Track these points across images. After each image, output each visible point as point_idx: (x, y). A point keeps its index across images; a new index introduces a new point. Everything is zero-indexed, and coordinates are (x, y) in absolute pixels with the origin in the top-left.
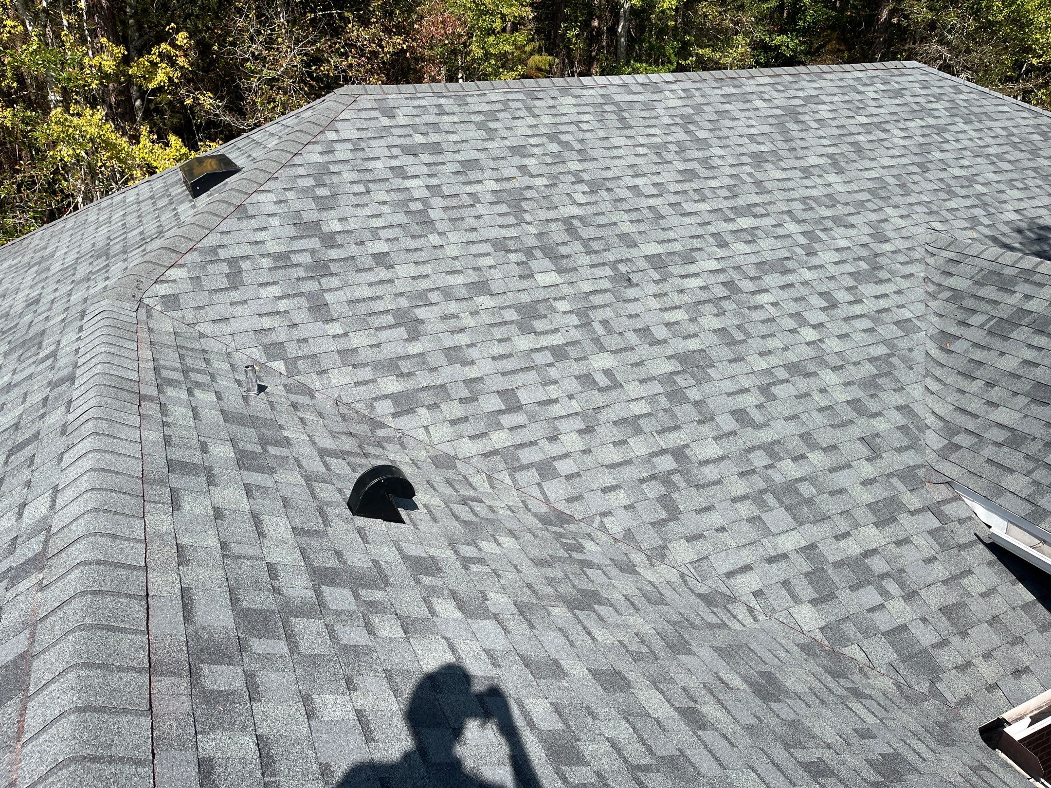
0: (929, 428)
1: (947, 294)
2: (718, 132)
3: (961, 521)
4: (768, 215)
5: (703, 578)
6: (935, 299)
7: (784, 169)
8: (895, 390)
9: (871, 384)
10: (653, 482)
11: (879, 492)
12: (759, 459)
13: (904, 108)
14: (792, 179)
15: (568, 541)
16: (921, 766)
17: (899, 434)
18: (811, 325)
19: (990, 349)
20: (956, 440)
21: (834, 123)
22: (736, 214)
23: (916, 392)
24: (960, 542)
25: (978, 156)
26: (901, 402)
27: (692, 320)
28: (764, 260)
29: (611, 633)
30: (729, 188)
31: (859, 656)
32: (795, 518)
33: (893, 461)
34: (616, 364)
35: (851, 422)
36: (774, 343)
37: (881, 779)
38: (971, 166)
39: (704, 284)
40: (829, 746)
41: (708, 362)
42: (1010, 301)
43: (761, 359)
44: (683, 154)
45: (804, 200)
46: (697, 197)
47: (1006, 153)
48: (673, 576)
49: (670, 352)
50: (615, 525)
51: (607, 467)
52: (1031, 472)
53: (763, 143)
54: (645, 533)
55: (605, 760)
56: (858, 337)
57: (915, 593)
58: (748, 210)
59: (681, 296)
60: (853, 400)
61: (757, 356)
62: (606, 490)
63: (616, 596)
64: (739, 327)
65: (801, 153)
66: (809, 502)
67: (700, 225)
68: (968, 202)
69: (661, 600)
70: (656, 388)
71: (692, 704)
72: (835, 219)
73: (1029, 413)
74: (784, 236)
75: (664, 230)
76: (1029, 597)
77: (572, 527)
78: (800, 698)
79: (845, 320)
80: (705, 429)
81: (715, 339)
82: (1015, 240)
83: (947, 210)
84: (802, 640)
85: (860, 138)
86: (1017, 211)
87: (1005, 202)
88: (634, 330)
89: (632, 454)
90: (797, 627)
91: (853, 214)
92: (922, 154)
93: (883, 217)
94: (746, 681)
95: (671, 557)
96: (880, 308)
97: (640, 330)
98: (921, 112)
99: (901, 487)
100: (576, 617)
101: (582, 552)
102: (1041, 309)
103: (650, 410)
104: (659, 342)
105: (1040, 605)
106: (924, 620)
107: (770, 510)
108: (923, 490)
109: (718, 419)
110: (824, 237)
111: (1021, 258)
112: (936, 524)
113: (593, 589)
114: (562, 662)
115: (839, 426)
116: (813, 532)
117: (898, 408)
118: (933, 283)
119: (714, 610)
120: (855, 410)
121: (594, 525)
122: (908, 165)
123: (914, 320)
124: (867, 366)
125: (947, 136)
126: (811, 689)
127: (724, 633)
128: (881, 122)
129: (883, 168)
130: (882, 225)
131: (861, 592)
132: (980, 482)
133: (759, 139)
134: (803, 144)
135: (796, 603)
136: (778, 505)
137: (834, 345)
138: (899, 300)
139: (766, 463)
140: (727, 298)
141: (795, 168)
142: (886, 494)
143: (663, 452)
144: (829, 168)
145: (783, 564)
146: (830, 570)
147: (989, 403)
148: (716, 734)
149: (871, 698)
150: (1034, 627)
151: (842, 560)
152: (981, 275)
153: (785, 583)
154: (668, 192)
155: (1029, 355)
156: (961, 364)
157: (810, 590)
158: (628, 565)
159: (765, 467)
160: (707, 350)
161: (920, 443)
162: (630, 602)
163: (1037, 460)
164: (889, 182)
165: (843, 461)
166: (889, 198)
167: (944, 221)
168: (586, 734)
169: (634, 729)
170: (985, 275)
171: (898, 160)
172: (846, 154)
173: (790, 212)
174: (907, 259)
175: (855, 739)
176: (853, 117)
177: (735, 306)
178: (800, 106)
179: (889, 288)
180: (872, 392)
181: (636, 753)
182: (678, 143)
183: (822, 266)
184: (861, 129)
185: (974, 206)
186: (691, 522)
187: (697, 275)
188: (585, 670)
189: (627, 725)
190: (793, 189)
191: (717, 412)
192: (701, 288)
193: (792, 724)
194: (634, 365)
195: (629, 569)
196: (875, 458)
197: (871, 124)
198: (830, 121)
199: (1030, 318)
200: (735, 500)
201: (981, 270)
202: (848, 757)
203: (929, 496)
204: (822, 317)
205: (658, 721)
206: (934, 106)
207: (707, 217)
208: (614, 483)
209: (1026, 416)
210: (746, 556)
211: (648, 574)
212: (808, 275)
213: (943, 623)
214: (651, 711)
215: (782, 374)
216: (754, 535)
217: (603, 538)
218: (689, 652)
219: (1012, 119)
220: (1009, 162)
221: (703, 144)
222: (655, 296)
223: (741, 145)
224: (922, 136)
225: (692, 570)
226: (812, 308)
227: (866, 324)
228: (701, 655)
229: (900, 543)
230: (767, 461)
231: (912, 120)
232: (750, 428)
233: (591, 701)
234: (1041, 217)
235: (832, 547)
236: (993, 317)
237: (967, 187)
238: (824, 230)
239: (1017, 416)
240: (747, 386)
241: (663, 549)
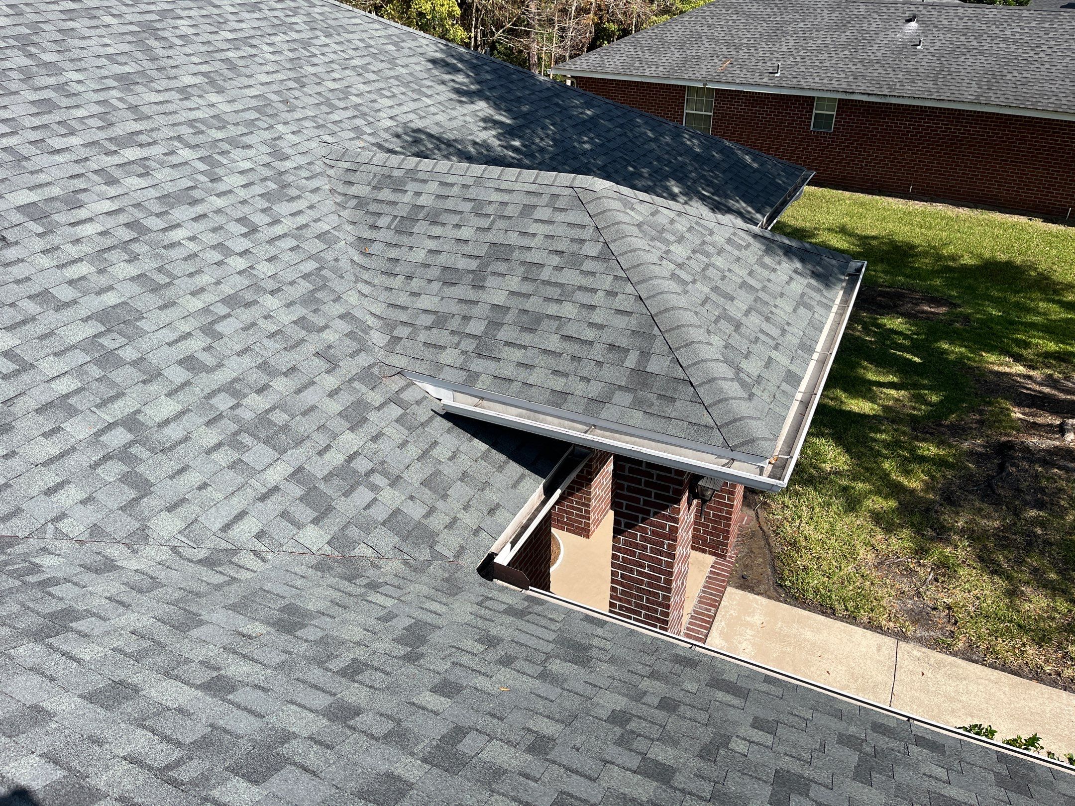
0: (372, 328)
1: (353, 202)
2: (68, 54)
3: (418, 403)
4: (155, 143)
5: (198, 542)
6: (345, 208)
7: (158, 91)
8: (334, 301)
9: (310, 300)
10: (109, 463)
11: (346, 398)
12: (223, 402)
13: (265, 23)
14: (171, 102)
15: (16, 566)
16: (438, 621)
17: (348, 341)
18: (237, 254)
19: (401, 246)
20: (396, 333)
21: (199, 39)
22: (117, 145)
23: (352, 298)
24: (422, 421)
25: (346, 68)
26: (342, 311)
27: (101, 271)
28: (166, 192)
29: (101, 644)
30: (101, 116)
31: (368, 552)
32: (275, 449)
33: (351, 367)
34: (18, 342)
35: (303, 340)
36: (204, 279)
37: (409, 649)
38: (342, 79)
39: (103, 229)
40: (359, 644)
41: (134, 315)
42: (405, 200)
43: (194, 299)
44: (31, 82)
45: (191, 123)
46: (64, 131)
47: (369, 64)
48: (164, 554)
49: (84, 313)
50: (73, 527)
51: (44, 464)
52: (458, 344)
53: (126, 64)
54: (115, 522)
55: (125, 781)
56: (287, 257)
57: (399, 478)
58: (130, 139)
59: (78, 247)
60: (299, 319)
61: (190, 297)
62: (50, 492)
63: (96, 603)
64: (160, 269)
65: (172, 73)
66: (285, 428)
67: (77, 162)
68: (349, 113)
69: (156, 583)
70: (80, 357)
71: (215, 674)
72: (230, 141)
73: (444, 295)
74: (180, 164)
75: (32, 173)
76: (484, 447)
77: (19, 549)
78: (323, 614)
79: (269, 242)
80: (154, 388)
81: (135, 288)
82: (396, 145)
83: (333, 123)
84: (313, 560)
85: (230, 54)
86: (391, 118)
87: (379, 110)
88: (30, 297)
89: (73, 440)
90: (306, 551)
91: (246, 134)
92: (295, 69)
93: (276, 135)
94: (268, 624)
95: (155, 535)
96: (299, 225)
97: (37, 295)
98: (281, 26)
99: (364, 389)
100: (50, 646)
101: (38, 572)
102: (430, 203)
103: (79, 385)
104: (67, 305)
105: (493, 451)
106: (412, 498)
107: (249, 449)
108: (382, 386)
109: (166, 373)
110: (225, 162)
111: (404, 160)
112: (400, 411)
113: (65, 606)
114: (43, 704)
115: (293, 347)
116: (296, 457)
117: (341, 317)
118: (339, 193)
119: (220, 569)
120: (303, 328)
121: (47, 536)
122: (285, 80)
123: (332, 231)
124: (302, 284)
125: (312, 49)
126: (332, 602)
127: (235, 587)
128: (247, 37)
129: (262, 84)
130: (278, 142)
131: (355, 494)
132: (423, 363)
133: (119, 58)
134: (172, 62)
135: (299, 528)
136: (255, 442)
137: (265, 269)
138: (313, 214)
139: (231, 404)
140: (135, 240)
141: (170, 89)
142: (352, 399)
143: (111, 426)
144: (208, 88)
145: (276, 497)
146: (322, 486)
147: (414, 294)
148: (248, 688)
149: (386, 583)
150: (494, 470)
151: (330, 472)
152: (376, 180)
153: (284, 515)
154: (24, 128)
155: (431, 244)
156: (382, 264)
157: (309, 511)
158: (105, 564)
159: (231, 408)
160: (129, 301)
161: (368, 343)
162: (117, 602)
163: (459, 333)
164: (272, 98)
165: (306, 380)
166: (276, 115)
167: (332, 134)
168: (95, 766)
169: (153, 732)
170: (379, 180)
171: (274, 76)
172: (221, 71)
173: (179, 138)
174: (310, 174)
175: (380, 626)
176: (217, 32)
177: (147, 248)
178: (156, 21)
179: (301, 204)
180: (314, 307)
181: (162, 754)
182: (20, 69)
183: (230, 192)
184: (228, 46)
185: (354, 117)
186: (168, 491)
187: (91, 220)
188: (76, 698)
189: (144, 732)
190: (175, 113)
191: (161, 366)
192: (101, 234)
193: (321, 641)
194: (42, 338)
195: (109, 566)
196: (334, 368)
197: (237, 39)
198: (193, 37)
199: (424, 212)
200: (209, 452)
201: (375, 175)
202: (377, 645)
203: (388, 389)
204: (245, 244)
205: (180, 710)
206: (293, 20)
207: (84, 153)
208: (59, 480)
209: (443, 298)
210: (237, 504)
211: (133, 564)
212: (219, 202)
213: (427, 494)
214: (169, 704)
215: (222, 310)
216: (240, 480)
217: (64, 546)
218: (201, 623)
219: (366, 31)
220: (374, 72)
221: (53, 69)
222: (44, 252)
223: (101, 67)
224: (290, 50)
225: (184, 539)
226: (233, 236)
227: (290, 242)
228: (214, 620)
229: (375, 439)
230: (232, 402)
231: (276, 34)
232: (204, 373)
233: (92, 728)
234: (411, 121)
235: (318, 464)
236: (396, 217)
237: (344, 99)
238: (221, 153)
239: (436, 299)
240: (187, 331)
241: (144, 530)
